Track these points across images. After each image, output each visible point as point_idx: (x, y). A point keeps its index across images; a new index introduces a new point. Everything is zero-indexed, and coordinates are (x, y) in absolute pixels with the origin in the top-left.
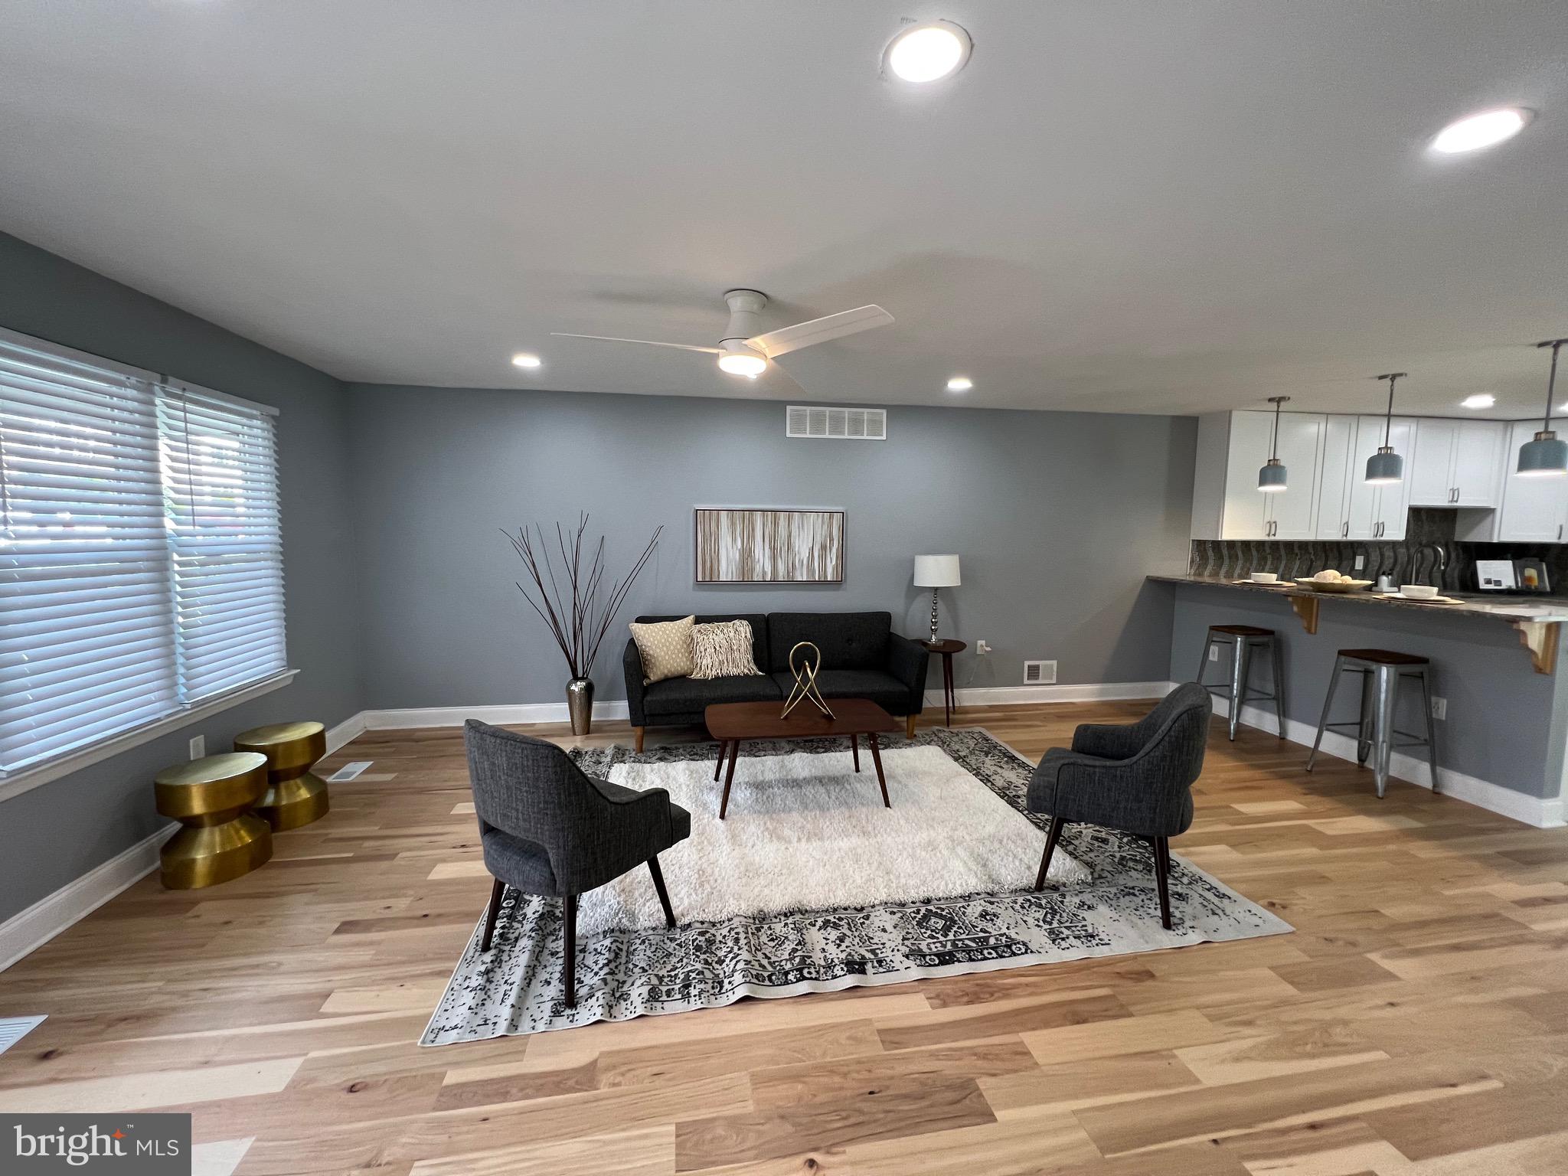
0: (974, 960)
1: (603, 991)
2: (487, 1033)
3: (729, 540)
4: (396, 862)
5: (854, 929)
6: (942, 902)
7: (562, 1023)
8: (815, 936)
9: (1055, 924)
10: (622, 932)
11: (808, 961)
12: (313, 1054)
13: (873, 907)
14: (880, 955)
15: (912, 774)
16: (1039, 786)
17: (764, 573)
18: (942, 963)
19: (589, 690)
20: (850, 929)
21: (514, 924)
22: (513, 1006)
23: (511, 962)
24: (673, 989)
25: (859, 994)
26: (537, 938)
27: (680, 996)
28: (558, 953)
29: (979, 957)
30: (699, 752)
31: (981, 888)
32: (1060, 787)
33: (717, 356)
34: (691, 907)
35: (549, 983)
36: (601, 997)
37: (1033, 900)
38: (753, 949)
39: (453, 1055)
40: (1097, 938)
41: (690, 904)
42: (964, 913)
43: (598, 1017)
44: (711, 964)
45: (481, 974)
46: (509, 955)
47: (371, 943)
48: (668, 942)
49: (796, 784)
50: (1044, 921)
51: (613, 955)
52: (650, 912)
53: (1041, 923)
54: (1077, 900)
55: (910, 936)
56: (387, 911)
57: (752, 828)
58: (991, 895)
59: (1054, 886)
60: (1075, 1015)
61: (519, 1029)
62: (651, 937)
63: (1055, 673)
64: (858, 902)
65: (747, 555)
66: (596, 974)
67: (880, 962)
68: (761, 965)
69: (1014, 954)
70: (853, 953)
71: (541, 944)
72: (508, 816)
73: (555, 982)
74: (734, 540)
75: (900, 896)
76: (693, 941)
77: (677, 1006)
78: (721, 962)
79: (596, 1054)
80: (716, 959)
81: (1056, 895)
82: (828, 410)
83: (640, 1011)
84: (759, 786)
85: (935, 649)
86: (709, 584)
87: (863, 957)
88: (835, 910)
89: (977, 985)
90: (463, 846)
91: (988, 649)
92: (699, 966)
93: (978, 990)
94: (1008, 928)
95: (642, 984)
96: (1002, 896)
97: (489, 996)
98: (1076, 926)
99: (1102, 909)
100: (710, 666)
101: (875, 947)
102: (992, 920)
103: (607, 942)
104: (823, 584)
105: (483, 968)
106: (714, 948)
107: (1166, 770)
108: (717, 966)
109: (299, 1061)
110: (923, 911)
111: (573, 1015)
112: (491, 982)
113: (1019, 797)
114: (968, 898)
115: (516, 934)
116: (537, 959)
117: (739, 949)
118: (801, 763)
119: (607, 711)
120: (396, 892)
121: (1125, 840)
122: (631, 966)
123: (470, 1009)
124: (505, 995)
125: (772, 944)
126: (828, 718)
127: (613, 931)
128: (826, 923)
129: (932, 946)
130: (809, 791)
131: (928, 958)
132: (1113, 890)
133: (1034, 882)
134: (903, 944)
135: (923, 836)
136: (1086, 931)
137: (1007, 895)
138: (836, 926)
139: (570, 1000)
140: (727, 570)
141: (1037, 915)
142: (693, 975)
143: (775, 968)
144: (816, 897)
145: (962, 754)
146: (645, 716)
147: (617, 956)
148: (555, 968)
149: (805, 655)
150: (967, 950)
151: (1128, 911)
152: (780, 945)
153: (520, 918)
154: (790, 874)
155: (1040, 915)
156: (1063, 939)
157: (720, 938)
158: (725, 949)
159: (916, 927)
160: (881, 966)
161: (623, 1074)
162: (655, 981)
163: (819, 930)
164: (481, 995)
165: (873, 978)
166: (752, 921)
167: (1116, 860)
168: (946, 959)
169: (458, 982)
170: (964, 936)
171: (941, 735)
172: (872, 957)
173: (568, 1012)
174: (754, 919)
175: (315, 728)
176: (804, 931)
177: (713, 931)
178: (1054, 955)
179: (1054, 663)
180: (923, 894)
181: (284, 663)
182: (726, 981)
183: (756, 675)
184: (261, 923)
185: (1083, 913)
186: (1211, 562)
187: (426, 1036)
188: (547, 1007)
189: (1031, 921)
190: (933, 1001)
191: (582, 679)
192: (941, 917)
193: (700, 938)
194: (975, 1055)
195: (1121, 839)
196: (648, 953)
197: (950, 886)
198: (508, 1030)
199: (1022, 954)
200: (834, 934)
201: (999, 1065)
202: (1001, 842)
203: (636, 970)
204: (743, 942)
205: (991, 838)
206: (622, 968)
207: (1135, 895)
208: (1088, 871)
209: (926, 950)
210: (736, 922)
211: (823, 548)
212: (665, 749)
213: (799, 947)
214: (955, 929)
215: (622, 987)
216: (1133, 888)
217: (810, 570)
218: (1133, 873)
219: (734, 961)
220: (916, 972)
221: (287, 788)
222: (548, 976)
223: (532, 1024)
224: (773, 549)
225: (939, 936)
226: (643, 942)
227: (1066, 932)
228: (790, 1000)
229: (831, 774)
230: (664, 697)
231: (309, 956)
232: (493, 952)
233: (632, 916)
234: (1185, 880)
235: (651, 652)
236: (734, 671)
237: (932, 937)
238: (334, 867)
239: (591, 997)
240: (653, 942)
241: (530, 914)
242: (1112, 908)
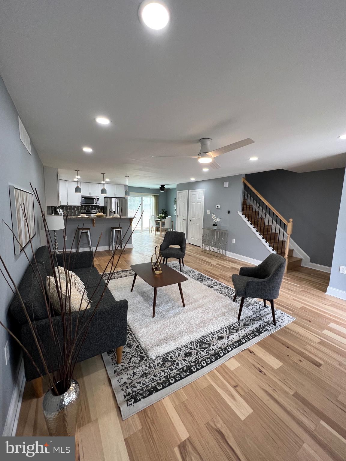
1: (258, 303)
2: (282, 312)
7: (268, 306)
21: (264, 326)
23: (271, 319)
28: (260, 314)
45: (278, 321)
66: (256, 306)
71: (262, 317)
73: (265, 310)
95: (251, 300)
115: (266, 323)
116: (265, 315)
122: (249, 304)
123: (284, 317)
148: (263, 312)
162: (248, 300)
164: (280, 318)
169: (284, 323)
187: (294, 319)
188: (269, 309)
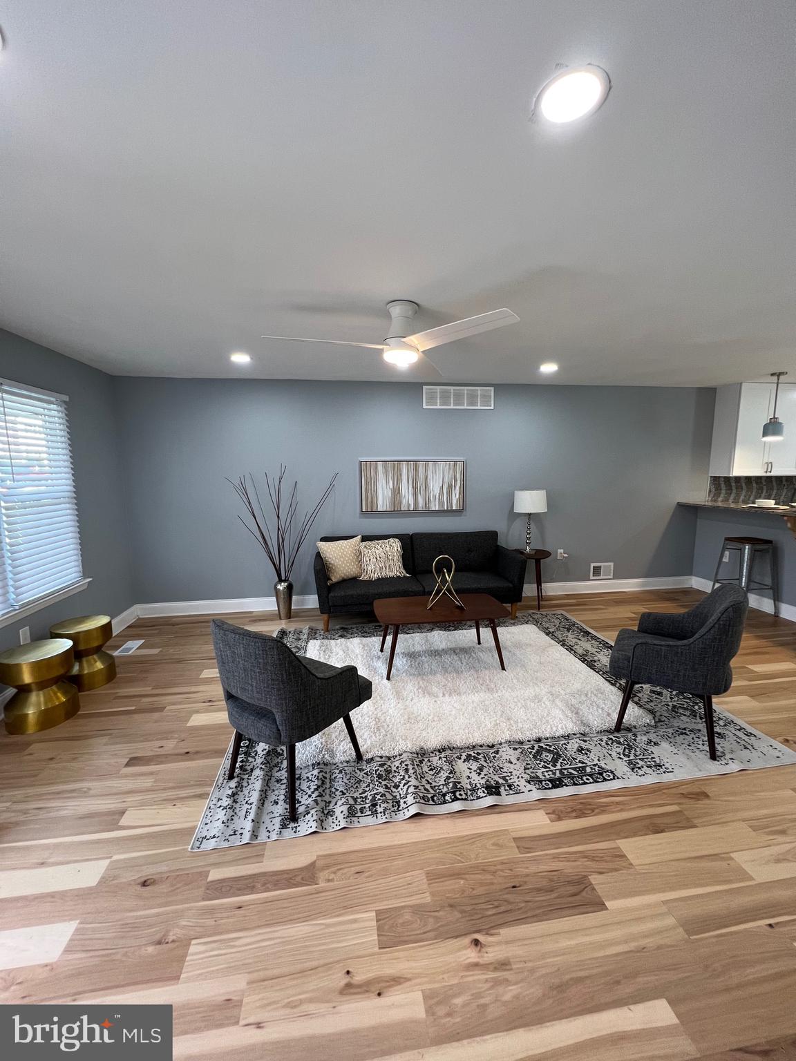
0: (577, 785)
1: (315, 810)
2: (235, 841)
3: (384, 482)
4: (165, 713)
5: (488, 761)
6: (549, 740)
7: (288, 833)
8: (461, 766)
9: (632, 757)
10: (326, 764)
11: (459, 786)
12: (116, 857)
13: (501, 744)
14: (509, 781)
15: (518, 645)
16: (619, 659)
17: (409, 505)
18: (555, 786)
19: (290, 588)
20: (486, 761)
21: (249, 758)
22: (253, 821)
23: (248, 788)
24: (365, 807)
25: (497, 810)
26: (266, 769)
27: (370, 813)
28: (281, 780)
29: (581, 782)
30: (368, 631)
31: (576, 730)
32: (635, 659)
33: (382, 350)
34: (373, 746)
35: (277, 803)
36: (315, 814)
37: (614, 739)
38: (419, 777)
39: (214, 858)
40: (663, 767)
41: (371, 743)
42: (566, 749)
43: (314, 829)
44: (390, 788)
45: (228, 796)
46: (248, 782)
47: (152, 773)
48: (358, 772)
49: (436, 653)
50: (624, 755)
51: (320, 783)
52: (343, 750)
53: (622, 756)
54: (645, 738)
55: (529, 766)
56: (161, 749)
57: (410, 687)
58: (584, 735)
59: (628, 728)
60: (655, 826)
61: (259, 838)
62: (346, 768)
63: (612, 571)
64: (490, 741)
65: (396, 493)
66: (310, 796)
67: (510, 786)
68: (425, 789)
69: (605, 780)
70: (490, 780)
71: (269, 774)
72: (245, 689)
73: (281, 803)
74: (387, 482)
75: (519, 737)
76: (376, 771)
77: (367, 820)
78: (396, 786)
79: (315, 858)
80: (393, 785)
81: (630, 735)
82: (452, 388)
83: (343, 824)
84: (412, 656)
85: (529, 556)
86: (371, 513)
87: (497, 782)
88: (474, 747)
89: (581, 803)
90: (210, 701)
91: (566, 555)
92: (381, 790)
93: (581, 808)
94: (599, 760)
95: (343, 804)
96: (591, 735)
97: (236, 813)
98: (647, 758)
99: (665, 745)
100: (373, 571)
101: (505, 774)
102: (587, 754)
103: (316, 772)
104: (450, 512)
105: (230, 792)
106: (391, 776)
107: (715, 649)
108: (394, 790)
109: (106, 863)
110: (536, 747)
111: (296, 827)
112: (236, 802)
113: (595, 662)
114: (567, 737)
115: (251, 767)
116: (267, 785)
117: (409, 777)
118: (439, 638)
119: (303, 602)
120: (166, 735)
121: (674, 693)
122: (334, 790)
123: (223, 823)
124: (247, 812)
125: (431, 773)
126: (460, 608)
127: (319, 764)
128: (469, 756)
129: (546, 774)
130: (447, 659)
131: (544, 783)
132: (671, 731)
133: (614, 725)
134: (525, 773)
135: (530, 692)
136: (655, 761)
137: (595, 735)
138: (476, 759)
139: (293, 816)
140: (383, 503)
141: (618, 750)
142: (378, 797)
143: (435, 791)
144: (460, 738)
145: (551, 630)
146: (330, 607)
147: (323, 782)
148: (280, 791)
149: (444, 565)
150: (571, 776)
151: (684, 746)
152: (438, 774)
153: (253, 755)
154: (440, 720)
155: (620, 750)
156: (639, 768)
157: (394, 768)
158: (399, 777)
159: (533, 760)
160: (511, 789)
161: (335, 873)
162: (351, 801)
163: (464, 762)
164: (230, 812)
165: (506, 799)
166: (416, 756)
167: (670, 708)
168: (557, 783)
169: (214, 802)
170: (567, 766)
171: (535, 617)
172: (504, 782)
173: (292, 825)
174: (417, 754)
175: (103, 620)
176: (454, 763)
177: (389, 763)
178: (634, 781)
179: (612, 564)
180: (535, 736)
181: (81, 575)
182: (402, 801)
183: (405, 576)
184: (74, 759)
185: (651, 748)
186: (723, 492)
187: (194, 843)
188: (277, 821)
189: (614, 754)
190: (550, 815)
191: (285, 581)
192: (550, 751)
193: (380, 769)
194: (586, 857)
195: (671, 692)
196: (345, 780)
197: (554, 729)
198: (251, 839)
199: (611, 779)
200: (475, 766)
201: (604, 865)
202: (586, 695)
203: (337, 793)
204: (411, 771)
205: (580, 692)
206: (327, 791)
207: (687, 735)
208: (651, 717)
209: (541, 777)
210: (405, 755)
211: (450, 487)
212: (344, 629)
213: (451, 776)
214: (561, 761)
215: (328, 806)
216: (685, 729)
217: (441, 502)
218: (683, 718)
219: (406, 787)
220: (536, 794)
221: (87, 661)
222: (276, 798)
223: (267, 834)
224: (415, 488)
225: (549, 766)
226: (341, 772)
227: (641, 763)
228: (449, 816)
229: (461, 646)
230: (343, 593)
231: (108, 783)
232: (236, 780)
233: (332, 753)
234: (721, 723)
235: (332, 562)
236: (391, 574)
237: (545, 767)
238: (122, 717)
239: (307, 814)
240: (348, 772)
241: (260, 752)
242: (671, 744)
